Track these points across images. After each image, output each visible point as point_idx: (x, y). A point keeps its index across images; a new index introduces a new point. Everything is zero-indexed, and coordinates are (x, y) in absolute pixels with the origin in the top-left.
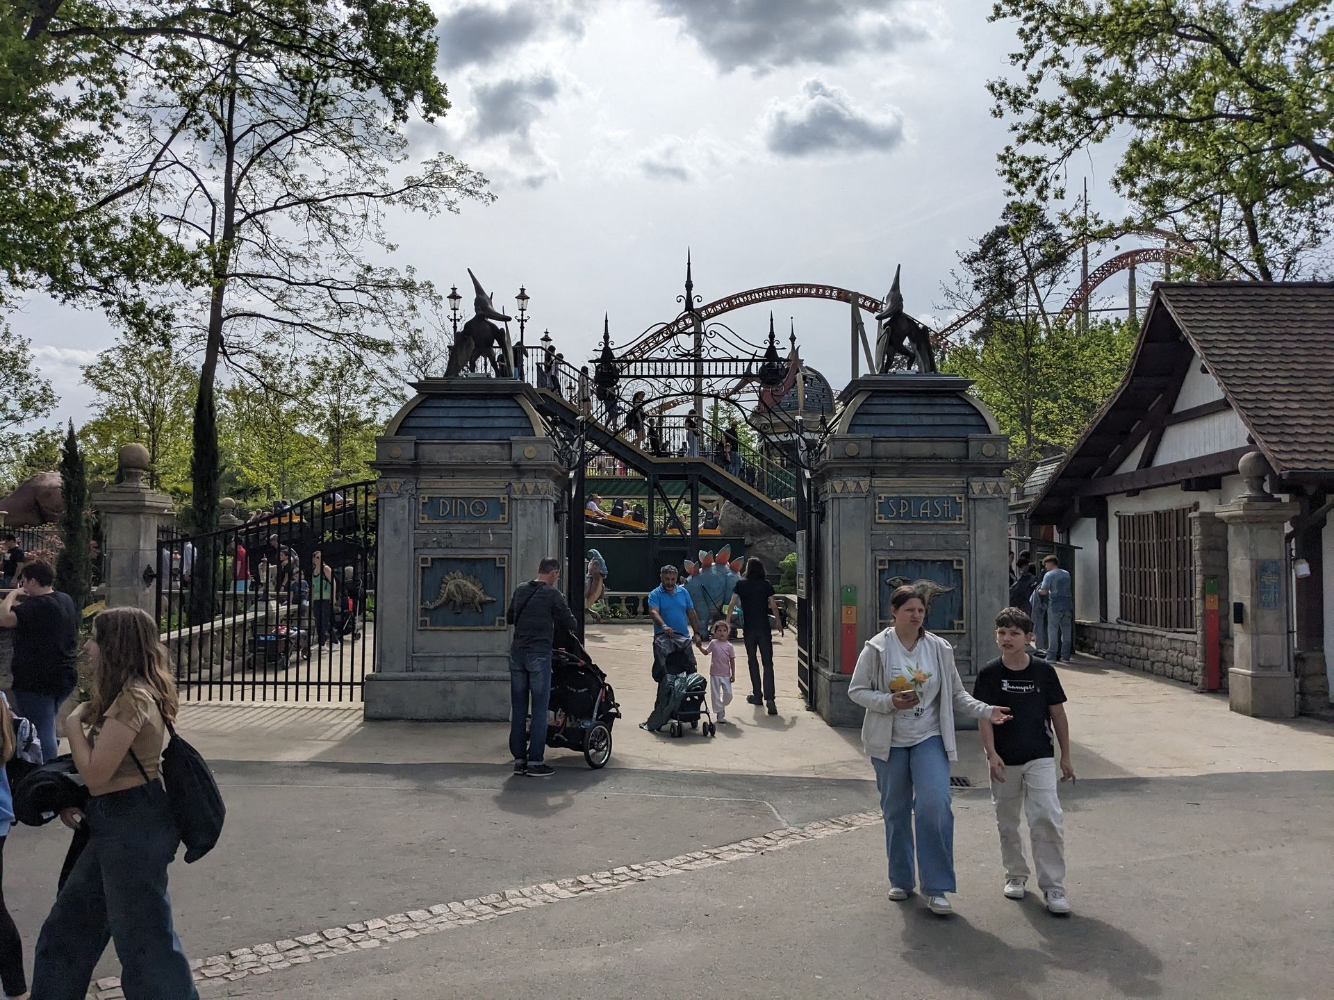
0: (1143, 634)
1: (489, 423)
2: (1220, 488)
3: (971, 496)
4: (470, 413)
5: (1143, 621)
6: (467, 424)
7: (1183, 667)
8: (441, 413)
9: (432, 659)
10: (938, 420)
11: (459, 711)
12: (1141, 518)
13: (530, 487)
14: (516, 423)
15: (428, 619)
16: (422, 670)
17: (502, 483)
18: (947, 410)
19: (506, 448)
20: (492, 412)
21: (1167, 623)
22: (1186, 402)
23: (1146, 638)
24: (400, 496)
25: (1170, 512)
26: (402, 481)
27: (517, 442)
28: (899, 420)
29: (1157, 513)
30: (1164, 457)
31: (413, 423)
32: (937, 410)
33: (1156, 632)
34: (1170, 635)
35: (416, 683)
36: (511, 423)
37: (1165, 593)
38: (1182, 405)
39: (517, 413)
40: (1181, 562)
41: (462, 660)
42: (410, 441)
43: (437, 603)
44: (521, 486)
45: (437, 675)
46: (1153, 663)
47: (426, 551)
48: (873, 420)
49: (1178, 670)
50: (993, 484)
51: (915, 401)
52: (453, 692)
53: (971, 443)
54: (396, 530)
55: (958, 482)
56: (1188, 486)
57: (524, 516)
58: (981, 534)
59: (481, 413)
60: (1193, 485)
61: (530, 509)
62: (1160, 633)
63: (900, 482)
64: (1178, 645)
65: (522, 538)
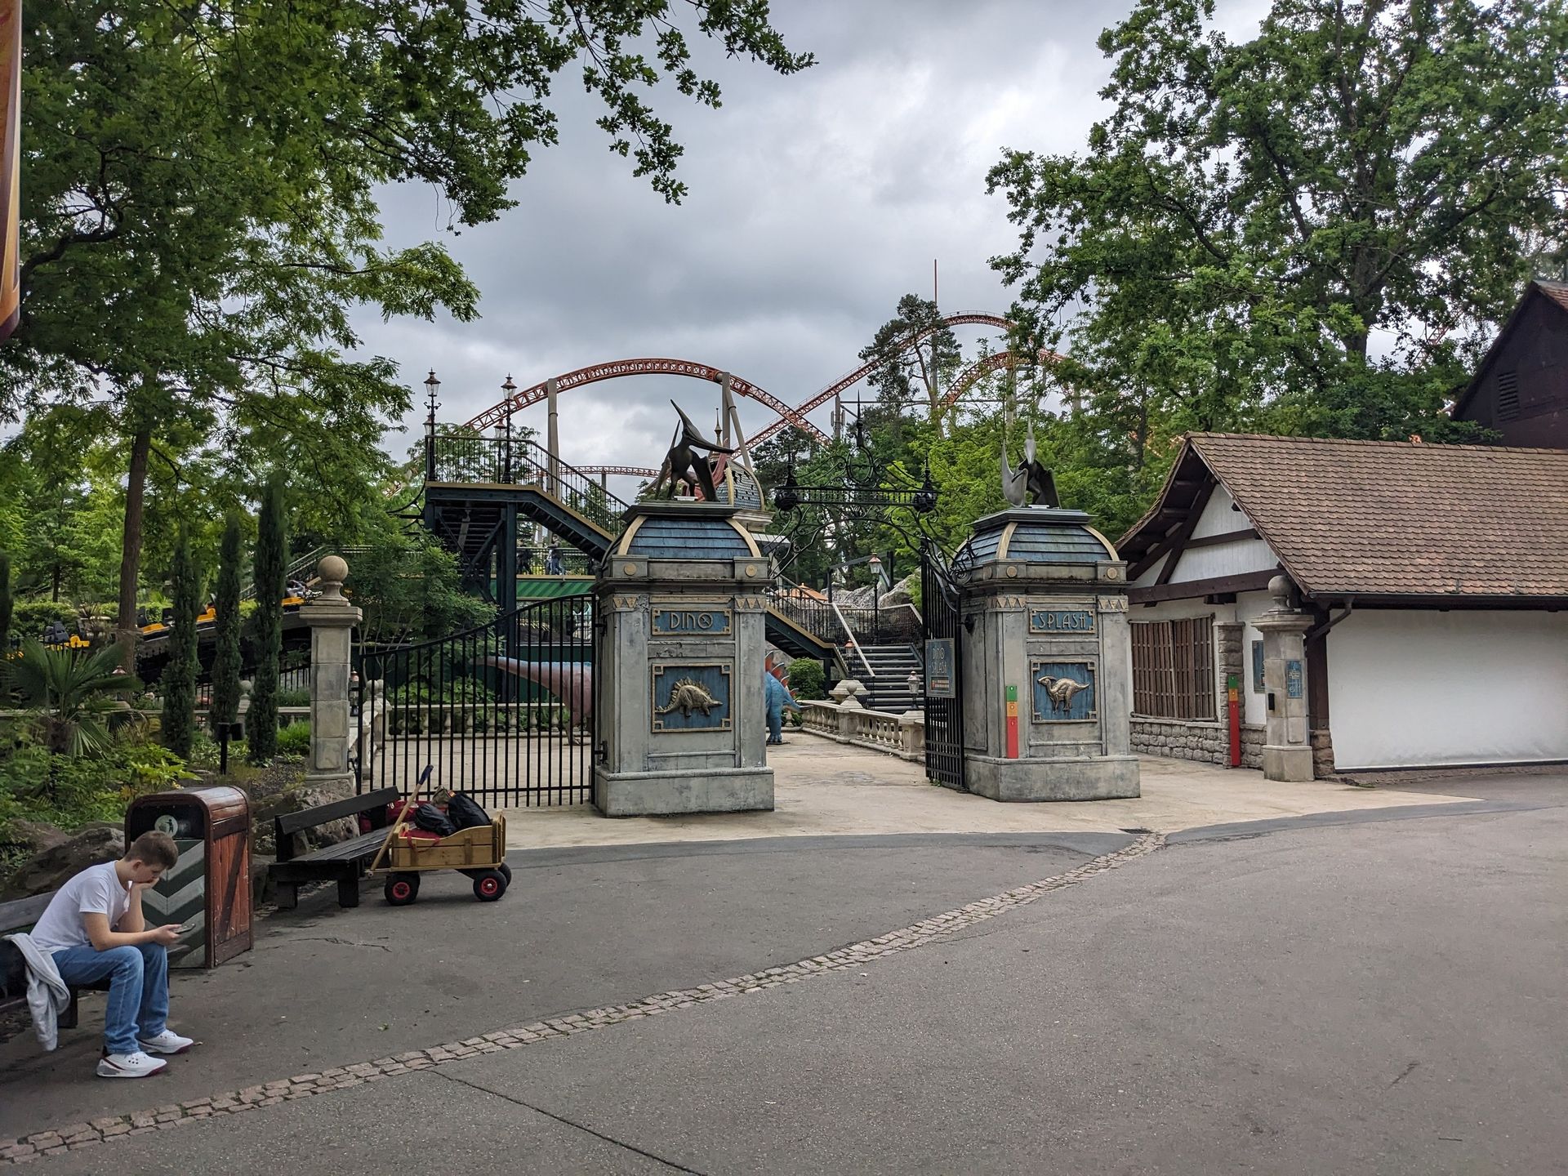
0: (1161, 724)
1: (710, 544)
2: (1235, 601)
3: (1100, 610)
4: (691, 534)
5: (1160, 714)
6: (690, 543)
7: (1202, 749)
8: (665, 533)
9: (665, 758)
10: (1071, 548)
11: (693, 806)
12: (1155, 626)
13: (752, 601)
14: (734, 544)
15: (661, 722)
16: (656, 769)
17: (725, 598)
18: (1076, 540)
19: (729, 567)
20: (710, 534)
21: (1185, 714)
22: (1203, 530)
23: (1163, 728)
24: (636, 609)
25: (1187, 621)
26: (636, 596)
27: (741, 562)
28: (1043, 548)
29: (1173, 622)
30: (1182, 575)
31: (641, 542)
32: (1069, 540)
33: (1174, 722)
34: (1190, 724)
35: (654, 781)
36: (729, 544)
37: (1181, 687)
38: (1201, 532)
39: (732, 535)
40: (1199, 663)
41: (692, 759)
42: (644, 560)
43: (672, 706)
44: (743, 601)
45: (674, 772)
46: (1171, 748)
47: (658, 661)
48: (1024, 547)
49: (1198, 753)
50: (1115, 602)
51: (1051, 532)
52: (688, 788)
53: (1099, 568)
54: (631, 641)
55: (1090, 599)
56: (1210, 600)
57: (746, 628)
58: (1108, 641)
59: (701, 534)
60: (1216, 601)
61: (751, 621)
62: (1179, 723)
63: (1048, 599)
64: (1198, 732)
65: (744, 647)
